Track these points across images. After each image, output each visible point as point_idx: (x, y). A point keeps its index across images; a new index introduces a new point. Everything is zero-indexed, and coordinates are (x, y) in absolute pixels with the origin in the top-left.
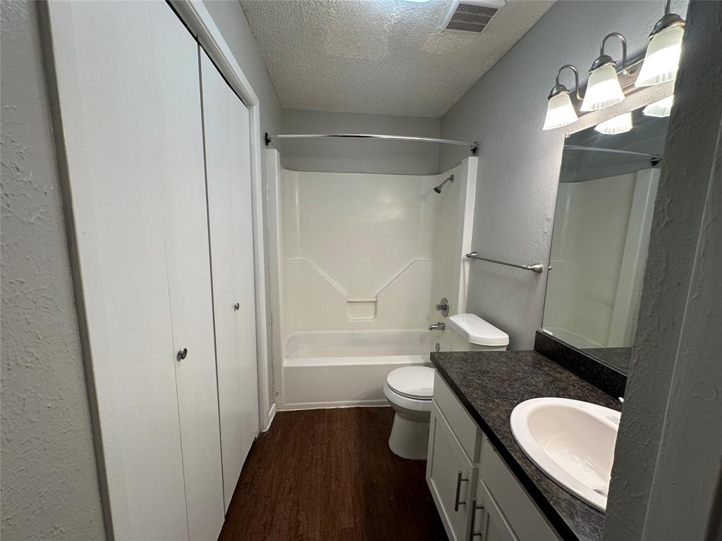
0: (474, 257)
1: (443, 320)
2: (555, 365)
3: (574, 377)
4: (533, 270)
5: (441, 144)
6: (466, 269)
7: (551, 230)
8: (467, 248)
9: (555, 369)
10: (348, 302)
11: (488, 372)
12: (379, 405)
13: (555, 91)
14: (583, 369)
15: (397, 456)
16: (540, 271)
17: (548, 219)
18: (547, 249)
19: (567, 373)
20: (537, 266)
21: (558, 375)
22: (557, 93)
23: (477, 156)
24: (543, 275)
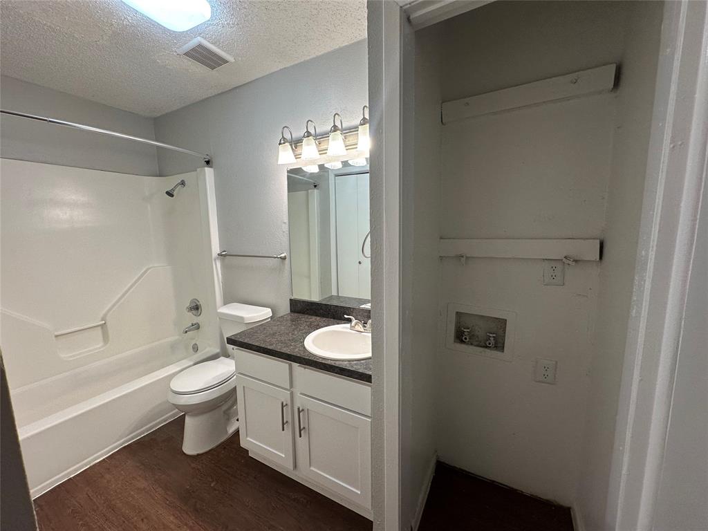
0: (225, 255)
1: (195, 320)
2: (306, 316)
3: (318, 318)
4: (280, 258)
5: (158, 147)
6: (218, 267)
7: (288, 230)
8: (216, 248)
9: (307, 318)
10: (56, 336)
11: (276, 333)
12: (150, 430)
13: (282, 142)
14: (321, 311)
15: (198, 455)
16: (284, 258)
17: (285, 223)
18: (287, 243)
19: (314, 318)
20: (283, 255)
21: (311, 320)
22: (284, 143)
23: (211, 167)
24: (287, 261)
